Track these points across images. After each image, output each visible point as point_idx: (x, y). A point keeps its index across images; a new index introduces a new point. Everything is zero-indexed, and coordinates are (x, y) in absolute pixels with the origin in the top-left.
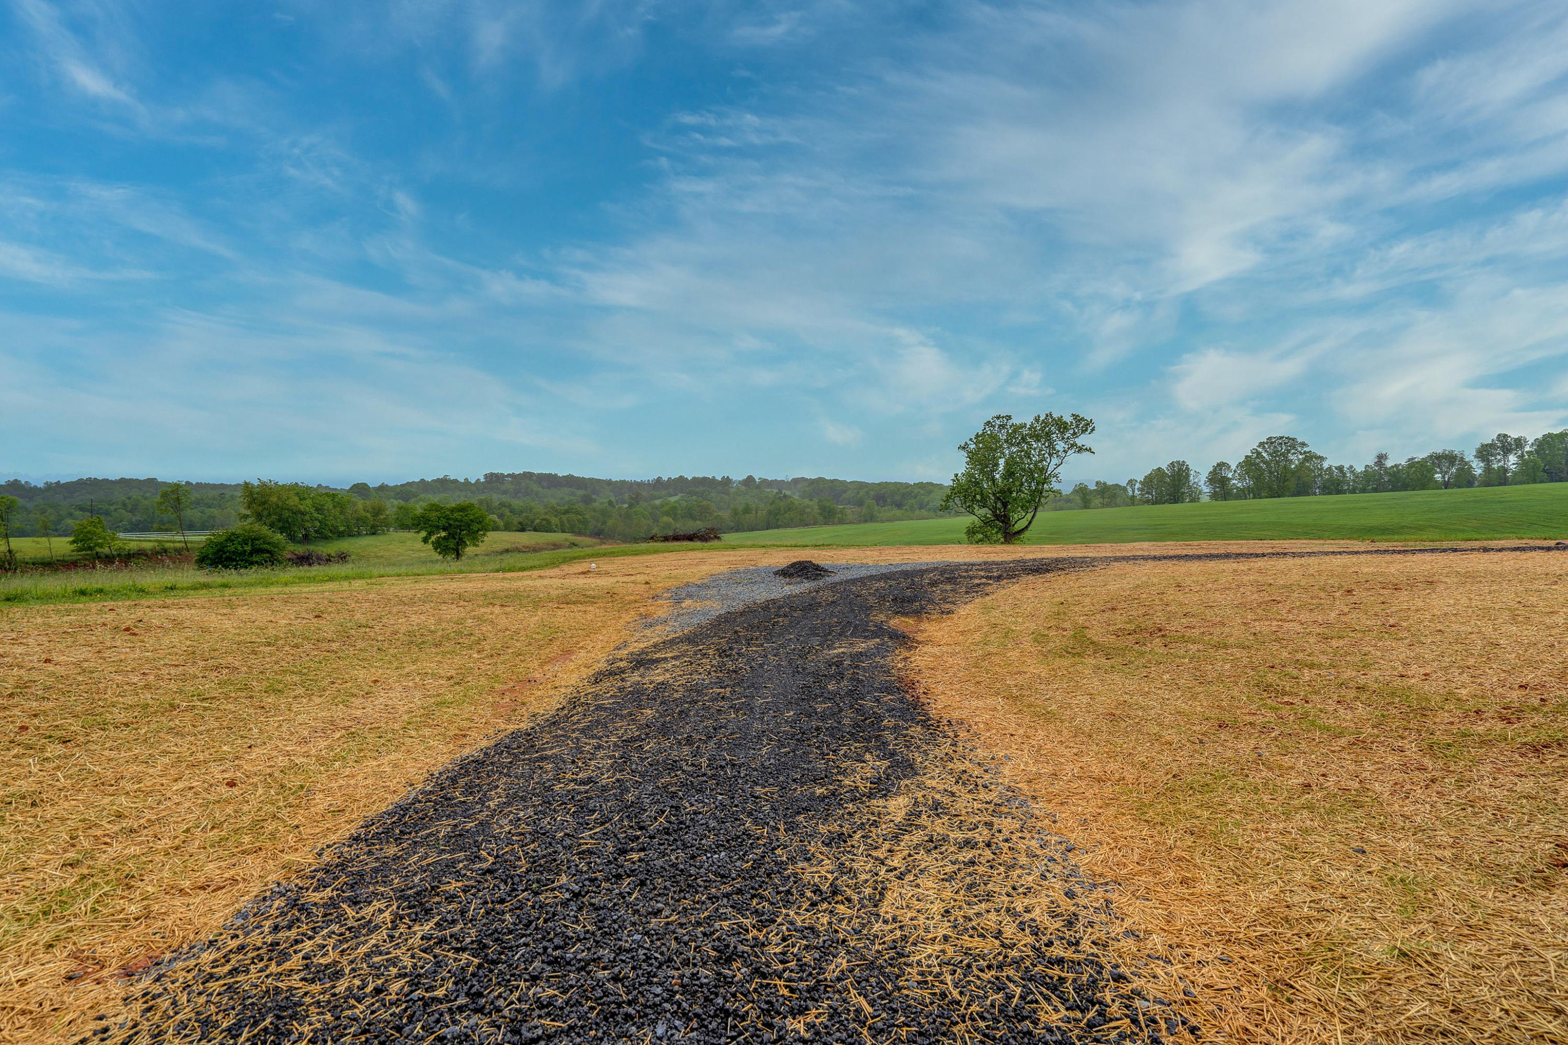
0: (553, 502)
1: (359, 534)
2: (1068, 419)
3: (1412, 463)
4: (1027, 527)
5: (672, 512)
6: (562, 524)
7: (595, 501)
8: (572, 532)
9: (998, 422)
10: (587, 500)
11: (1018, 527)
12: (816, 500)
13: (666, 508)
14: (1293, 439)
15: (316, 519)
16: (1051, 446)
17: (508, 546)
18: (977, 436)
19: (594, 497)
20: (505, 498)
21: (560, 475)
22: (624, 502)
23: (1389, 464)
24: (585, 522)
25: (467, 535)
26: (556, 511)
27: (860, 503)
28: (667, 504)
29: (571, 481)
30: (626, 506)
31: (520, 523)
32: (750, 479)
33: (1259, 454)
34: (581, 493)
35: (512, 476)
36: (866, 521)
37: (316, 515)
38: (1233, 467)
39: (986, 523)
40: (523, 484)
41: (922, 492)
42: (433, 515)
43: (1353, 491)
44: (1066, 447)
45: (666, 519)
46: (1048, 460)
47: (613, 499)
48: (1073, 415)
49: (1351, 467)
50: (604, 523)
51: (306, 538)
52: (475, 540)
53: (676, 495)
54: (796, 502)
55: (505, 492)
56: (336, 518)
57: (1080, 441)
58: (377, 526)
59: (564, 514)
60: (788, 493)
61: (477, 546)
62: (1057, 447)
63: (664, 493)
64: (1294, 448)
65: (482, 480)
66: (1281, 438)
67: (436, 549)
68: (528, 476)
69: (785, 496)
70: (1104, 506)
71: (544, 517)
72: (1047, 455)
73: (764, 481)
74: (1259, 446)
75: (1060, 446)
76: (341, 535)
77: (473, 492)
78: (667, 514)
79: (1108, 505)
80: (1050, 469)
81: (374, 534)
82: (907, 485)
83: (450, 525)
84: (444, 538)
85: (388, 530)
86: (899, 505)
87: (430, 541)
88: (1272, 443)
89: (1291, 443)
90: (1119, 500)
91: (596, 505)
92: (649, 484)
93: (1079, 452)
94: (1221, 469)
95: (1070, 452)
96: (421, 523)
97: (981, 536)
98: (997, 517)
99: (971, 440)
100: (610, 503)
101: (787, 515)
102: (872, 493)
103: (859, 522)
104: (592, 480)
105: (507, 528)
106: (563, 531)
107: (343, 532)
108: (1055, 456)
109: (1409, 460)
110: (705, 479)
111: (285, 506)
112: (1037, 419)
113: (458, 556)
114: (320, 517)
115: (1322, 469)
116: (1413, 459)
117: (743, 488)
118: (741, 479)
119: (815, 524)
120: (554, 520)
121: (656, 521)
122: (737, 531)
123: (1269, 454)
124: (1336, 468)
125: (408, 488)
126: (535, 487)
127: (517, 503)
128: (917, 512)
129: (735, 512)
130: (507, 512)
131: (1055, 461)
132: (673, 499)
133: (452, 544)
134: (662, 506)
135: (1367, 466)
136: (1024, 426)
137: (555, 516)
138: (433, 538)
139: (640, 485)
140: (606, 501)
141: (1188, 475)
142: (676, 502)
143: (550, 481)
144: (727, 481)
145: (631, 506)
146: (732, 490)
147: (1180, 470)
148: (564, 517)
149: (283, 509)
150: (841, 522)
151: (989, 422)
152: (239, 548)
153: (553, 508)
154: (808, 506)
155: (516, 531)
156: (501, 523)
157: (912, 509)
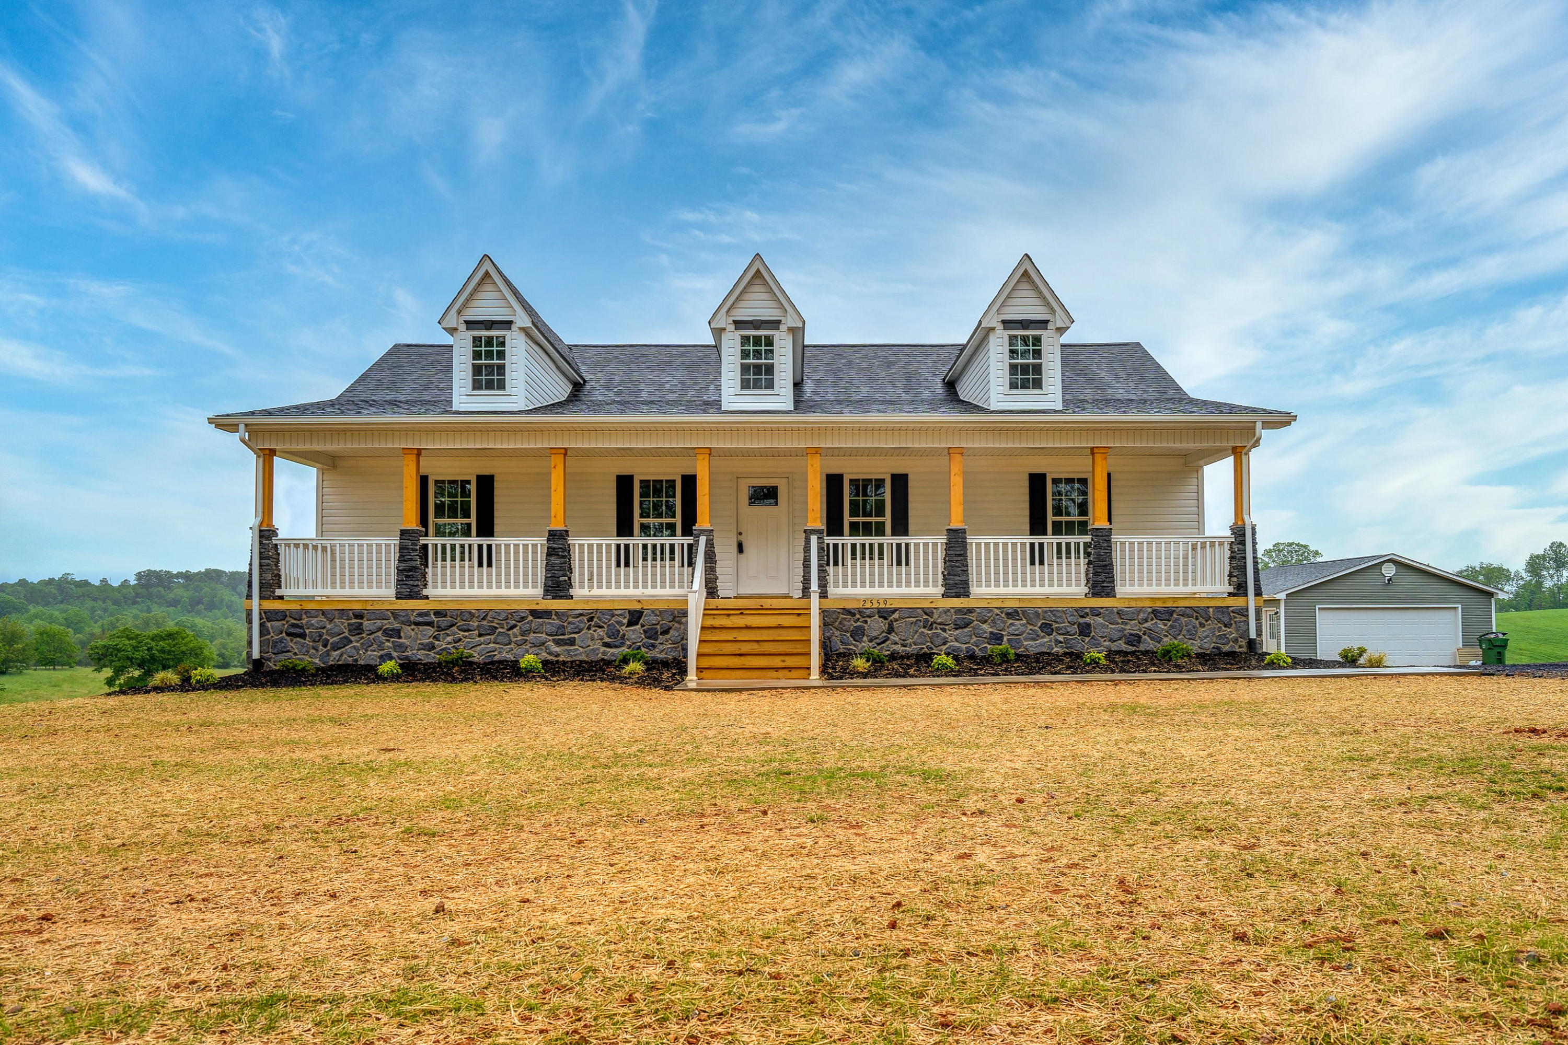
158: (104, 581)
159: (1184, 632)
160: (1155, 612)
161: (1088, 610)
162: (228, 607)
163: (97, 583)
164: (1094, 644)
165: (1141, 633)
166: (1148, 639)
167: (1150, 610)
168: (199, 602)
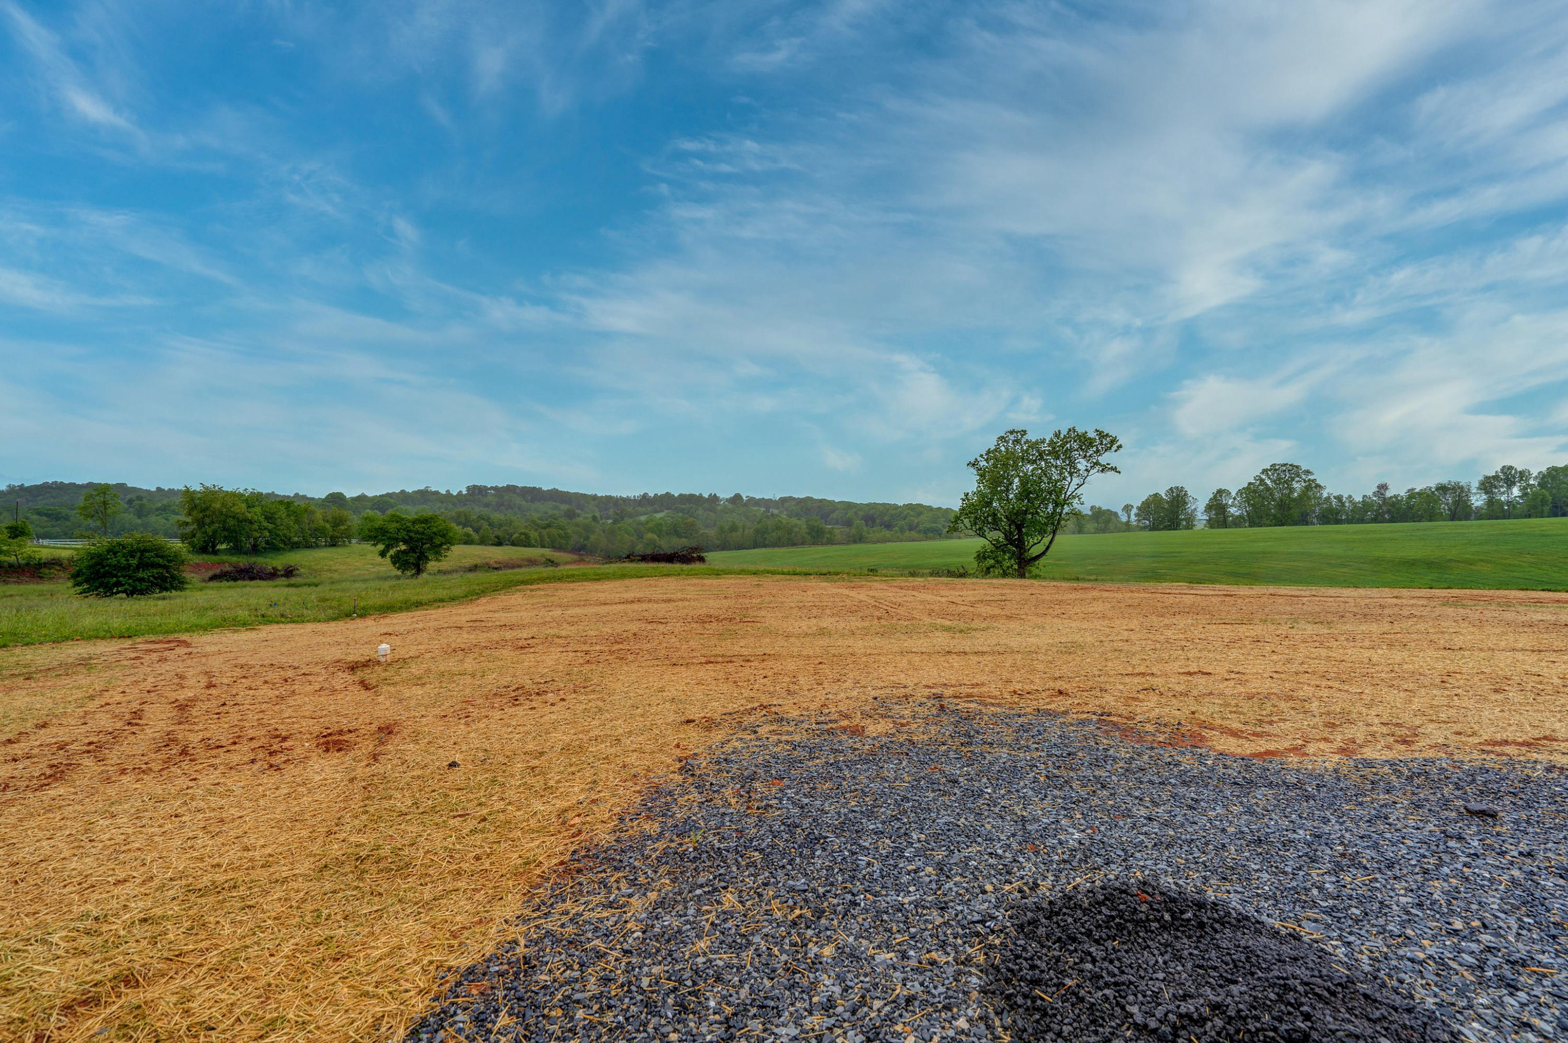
0: (536, 516)
1: (317, 546)
2: (1092, 434)
3: (1412, 494)
4: (1044, 553)
5: (658, 529)
6: (542, 540)
7: (579, 515)
8: (554, 547)
9: (1012, 437)
10: (570, 515)
11: (1035, 551)
12: (804, 520)
13: (650, 525)
14: (1297, 467)
15: (266, 529)
16: (1072, 464)
17: (478, 561)
18: (989, 452)
19: (578, 511)
20: (485, 511)
21: (545, 488)
22: (608, 518)
23: (1389, 494)
24: (567, 537)
25: (429, 549)
26: (537, 525)
27: (849, 523)
28: (652, 520)
29: (556, 496)
30: (610, 521)
31: (497, 537)
32: (738, 497)
33: (1262, 480)
34: (564, 507)
35: (495, 488)
36: (855, 542)
37: (265, 524)
38: (1233, 494)
39: (998, 546)
40: (506, 497)
41: (912, 513)
42: (392, 527)
43: (1349, 521)
44: (1089, 465)
45: (650, 535)
46: (1069, 479)
47: (598, 514)
48: (1097, 431)
49: (1350, 496)
50: (587, 538)
51: (255, 550)
52: (438, 555)
53: (661, 511)
54: (784, 521)
55: (487, 505)
56: (288, 528)
57: (1104, 459)
58: (337, 537)
59: (545, 528)
60: (776, 512)
61: (440, 561)
62: (1079, 466)
63: (650, 509)
64: (1298, 476)
65: (464, 492)
66: (1285, 465)
67: (394, 563)
68: (511, 489)
69: (772, 515)
70: (1098, 531)
71: (523, 531)
72: (1066, 474)
73: (751, 500)
74: (1262, 473)
75: (1082, 464)
76: (295, 546)
77: (454, 504)
78: (651, 530)
79: (1104, 531)
80: (1071, 489)
81: (334, 545)
82: (896, 507)
83: (411, 538)
84: (404, 552)
85: (350, 542)
86: (888, 526)
87: (388, 555)
88: (1276, 470)
89: (1294, 470)
90: (1111, 526)
91: (579, 520)
92: (635, 500)
93: (1103, 471)
94: (1221, 496)
95: (1092, 472)
96: (376, 535)
97: (992, 562)
98: (1010, 541)
99: (981, 456)
100: (594, 518)
101: (774, 534)
102: (861, 513)
103: (848, 543)
104: (577, 495)
105: (483, 542)
106: (543, 547)
107: (296, 543)
108: (1075, 475)
109: (1409, 491)
110: (692, 496)
111: (230, 514)
112: (1057, 435)
113: (419, 571)
114: (270, 526)
115: (1320, 498)
116: (1413, 489)
117: (730, 506)
118: (728, 497)
119: (803, 544)
120: (534, 535)
121: (640, 536)
122: (723, 549)
123: (1273, 481)
124: (1335, 497)
125: (387, 499)
126: (518, 501)
127: (497, 516)
128: (907, 534)
129: (722, 529)
130: (485, 525)
131: (1076, 481)
132: (659, 516)
133: (412, 558)
134: (647, 522)
135: (1364, 496)
136: (1043, 441)
137: (536, 530)
138: (392, 552)
139: (626, 501)
140: (590, 516)
141: (1185, 503)
142: (661, 518)
143: (533, 494)
144: (714, 499)
145: (615, 522)
146: (719, 508)
147: (1178, 495)
148: (544, 532)
149: (227, 516)
150: (831, 542)
151: (1003, 437)
152: (123, 561)
153: (533, 522)
154: (796, 525)
155: (492, 545)
156: (476, 537)
157: (902, 530)
158: (448, 491)
162: (519, 508)
163: (444, 493)
168: (502, 505)
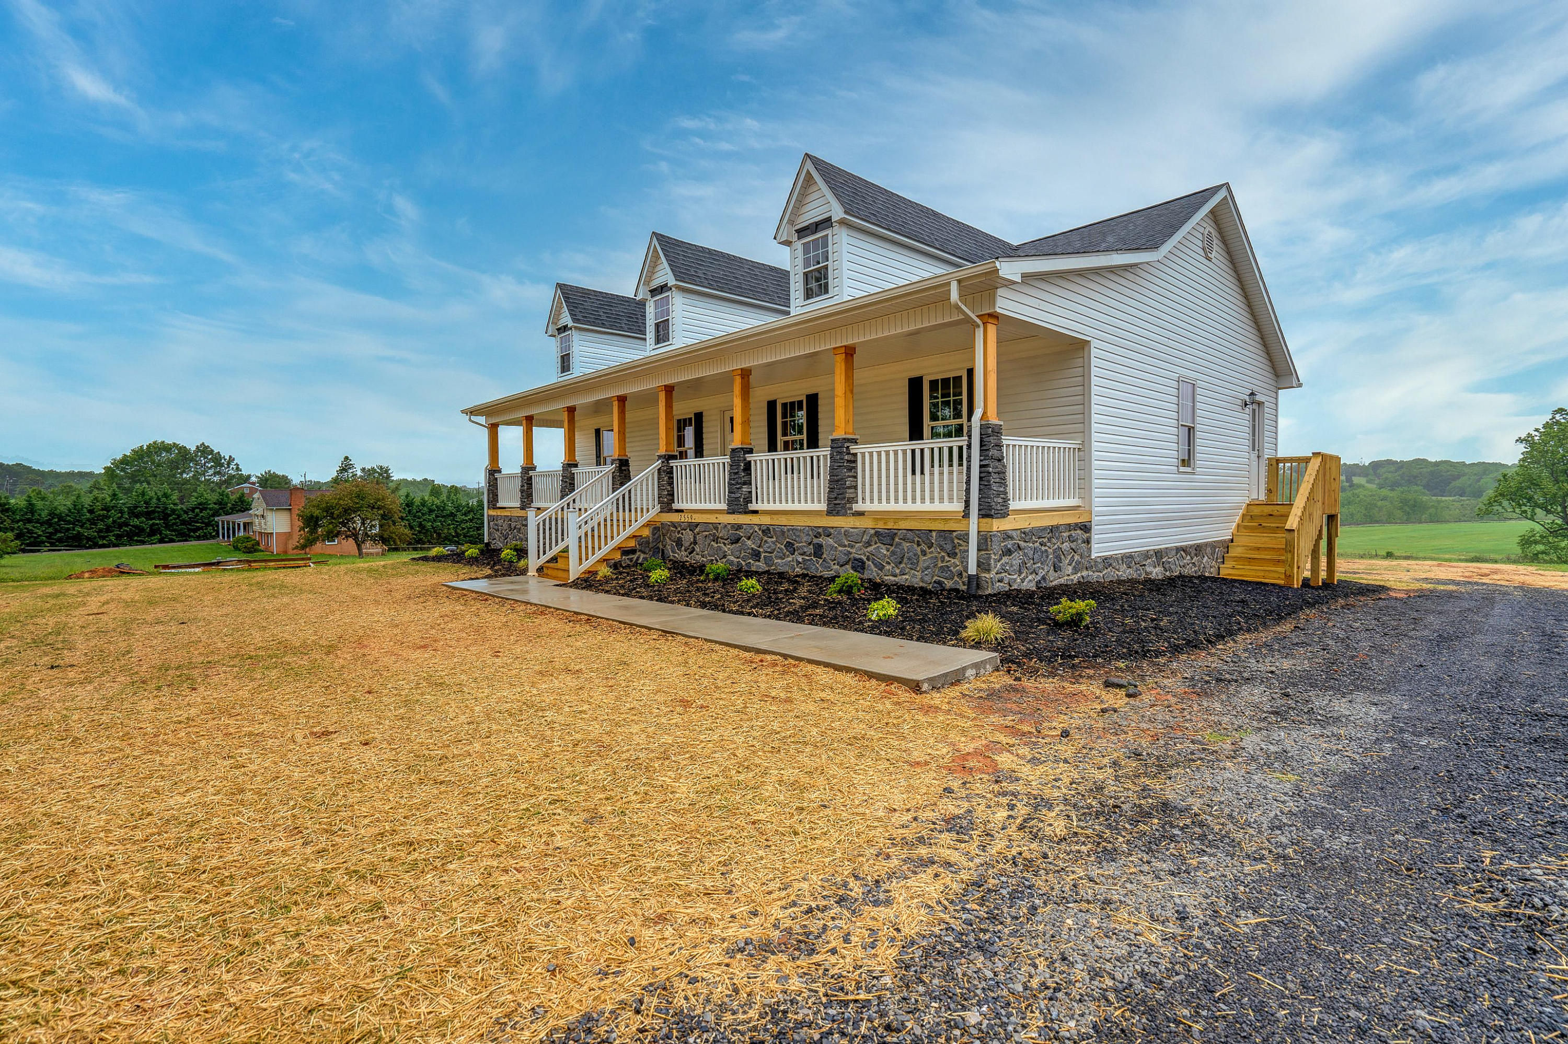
159: (905, 560)
160: (877, 534)
161: (820, 530)
164: (826, 567)
165: (865, 559)
166: (872, 566)
167: (872, 532)
